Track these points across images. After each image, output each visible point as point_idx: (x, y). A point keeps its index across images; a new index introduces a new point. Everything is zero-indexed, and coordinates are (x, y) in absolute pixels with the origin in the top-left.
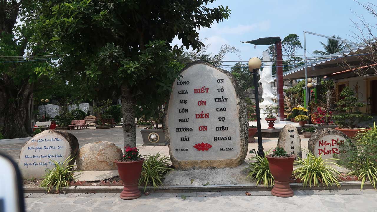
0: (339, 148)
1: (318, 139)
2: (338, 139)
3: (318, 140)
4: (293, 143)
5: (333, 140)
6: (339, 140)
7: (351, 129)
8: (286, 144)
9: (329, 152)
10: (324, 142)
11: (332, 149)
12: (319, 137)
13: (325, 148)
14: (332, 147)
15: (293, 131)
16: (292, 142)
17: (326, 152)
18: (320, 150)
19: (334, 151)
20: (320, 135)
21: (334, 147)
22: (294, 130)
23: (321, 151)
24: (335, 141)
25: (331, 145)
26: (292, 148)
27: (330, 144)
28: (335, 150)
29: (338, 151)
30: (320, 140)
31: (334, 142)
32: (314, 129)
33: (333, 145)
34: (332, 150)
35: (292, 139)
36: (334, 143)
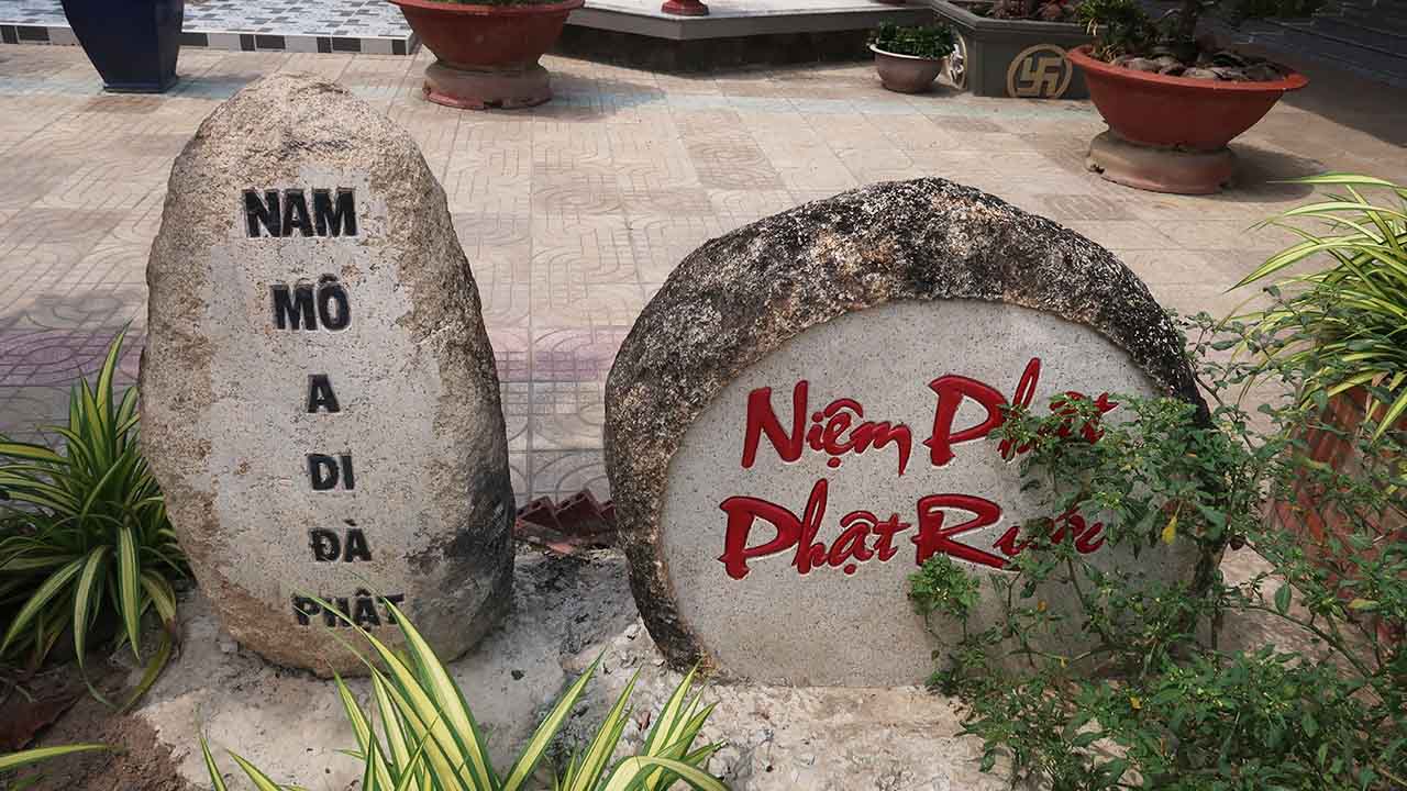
0: (1015, 492)
1: (725, 364)
2: (1033, 369)
3: (728, 378)
4: (333, 406)
5: (950, 390)
6: (1049, 385)
7: (1170, 73)
8: (227, 424)
9: (871, 540)
10: (816, 404)
11: (923, 505)
12: (744, 341)
13: (820, 492)
14: (926, 478)
15: (336, 213)
16: (321, 394)
17: (828, 532)
18: (741, 512)
19: (947, 523)
20: (780, 299)
21: (948, 479)
22: (347, 199)
23: (761, 531)
24: (987, 396)
25: (920, 453)
26: (328, 472)
27: (903, 437)
28: (953, 516)
29: (999, 527)
30: (759, 383)
31: (970, 412)
32: (949, 41)
33: (940, 454)
34: (910, 516)
35: (319, 349)
36: (957, 426)
